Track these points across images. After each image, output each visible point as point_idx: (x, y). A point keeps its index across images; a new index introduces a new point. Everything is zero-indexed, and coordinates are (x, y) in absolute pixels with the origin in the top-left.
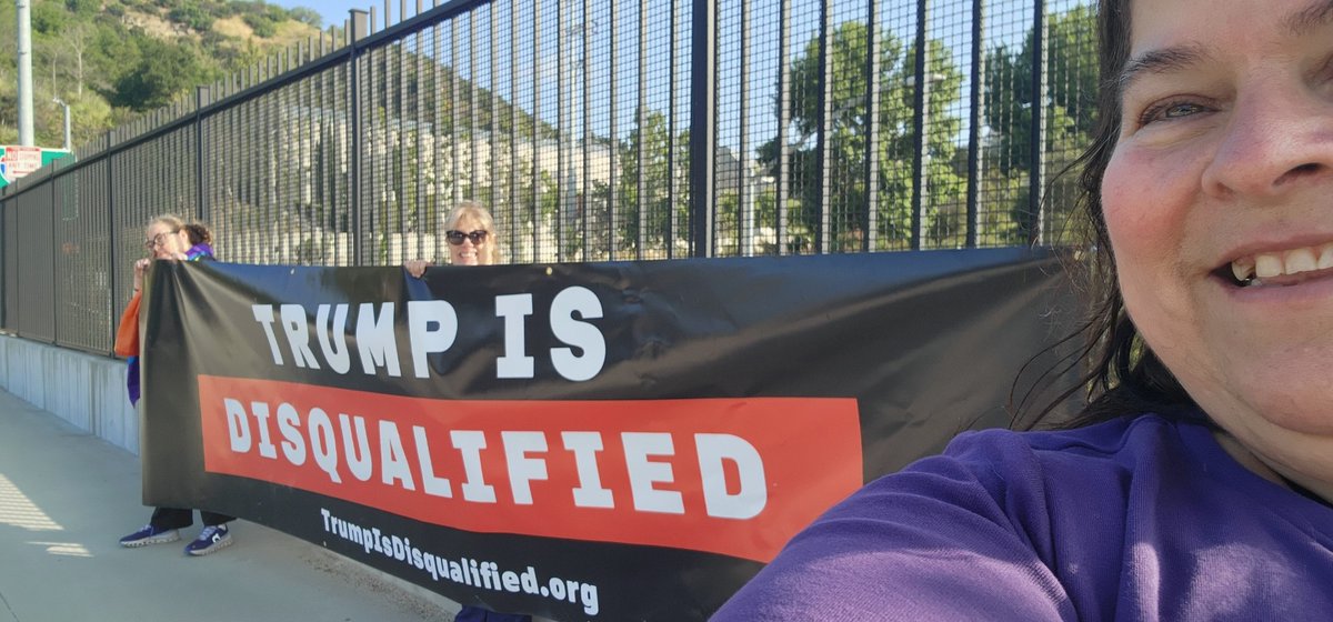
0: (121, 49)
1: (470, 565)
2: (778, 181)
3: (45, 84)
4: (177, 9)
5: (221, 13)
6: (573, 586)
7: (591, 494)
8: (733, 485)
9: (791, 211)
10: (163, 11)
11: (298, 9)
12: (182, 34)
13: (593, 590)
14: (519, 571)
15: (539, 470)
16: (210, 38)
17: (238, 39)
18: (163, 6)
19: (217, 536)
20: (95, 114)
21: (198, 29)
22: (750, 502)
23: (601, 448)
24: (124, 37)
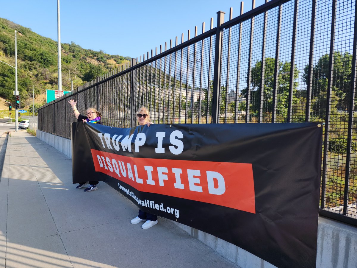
0: (85, 67)
1: (147, 202)
2: (247, 99)
3: (67, 75)
4: (99, 57)
5: (108, 58)
6: (173, 210)
7: (179, 185)
8: (216, 185)
9: (250, 107)
10: (95, 58)
11: (127, 57)
12: (99, 63)
13: (178, 211)
14: (159, 204)
15: (166, 177)
16: (106, 64)
17: (112, 64)
18: (95, 57)
19: (92, 187)
20: (79, 82)
21: (103, 62)
22: (221, 190)
23: (181, 173)
24: (86, 64)
